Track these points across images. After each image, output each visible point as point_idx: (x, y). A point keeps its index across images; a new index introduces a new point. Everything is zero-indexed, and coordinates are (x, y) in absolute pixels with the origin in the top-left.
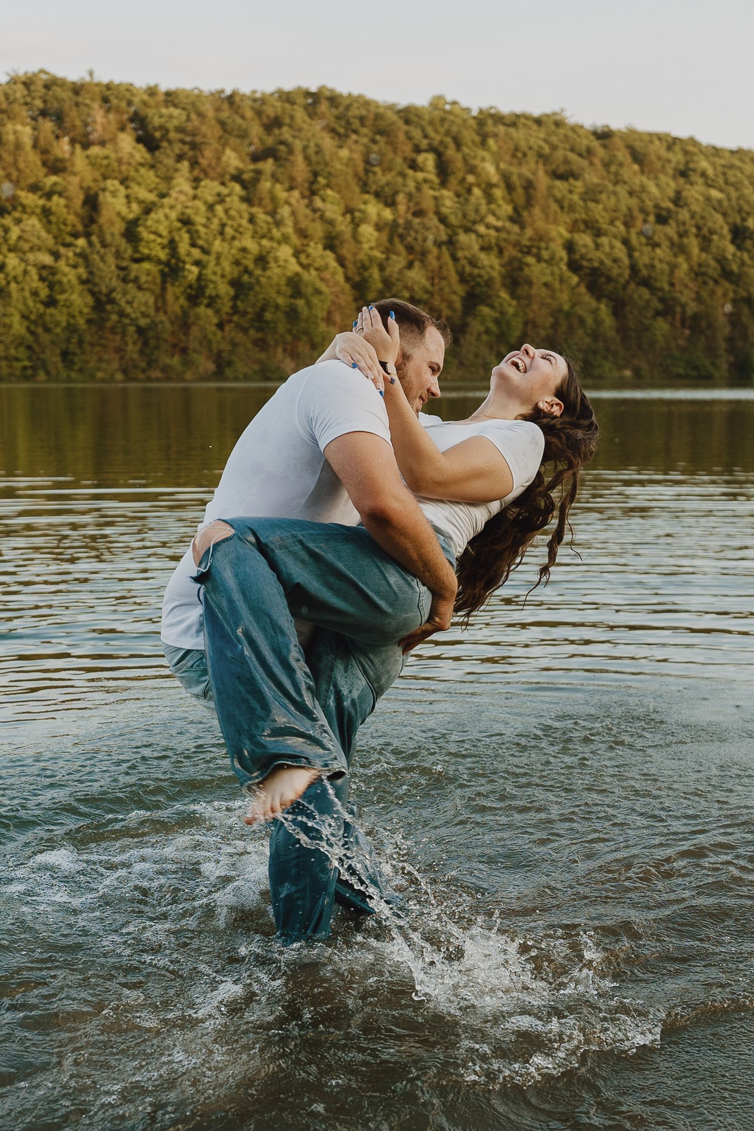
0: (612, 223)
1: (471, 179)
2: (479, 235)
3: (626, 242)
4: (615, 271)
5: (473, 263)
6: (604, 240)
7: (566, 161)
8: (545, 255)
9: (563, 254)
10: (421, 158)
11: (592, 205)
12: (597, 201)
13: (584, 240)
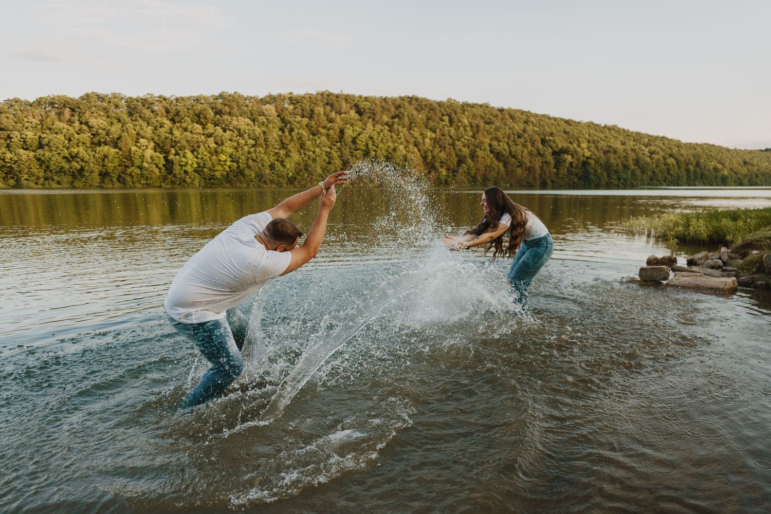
0: (503, 138)
1: (459, 124)
2: (462, 142)
3: (508, 144)
4: (504, 153)
5: (460, 151)
6: (501, 143)
7: (490, 119)
8: (483, 148)
9: (488, 148)
10: (444, 118)
11: (497, 132)
12: (499, 131)
13: (495, 143)
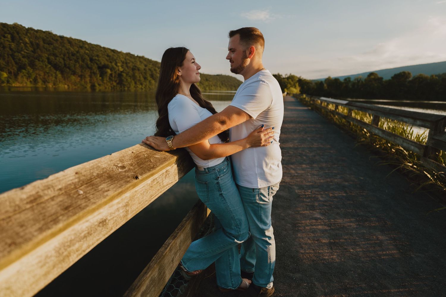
0: (60, 55)
1: (21, 41)
2: (21, 54)
3: (64, 59)
4: (60, 65)
5: (20, 60)
6: (58, 58)
7: (50, 41)
8: (41, 60)
9: (46, 60)
10: (6, 35)
11: (54, 50)
12: (56, 50)
13: (52, 58)
